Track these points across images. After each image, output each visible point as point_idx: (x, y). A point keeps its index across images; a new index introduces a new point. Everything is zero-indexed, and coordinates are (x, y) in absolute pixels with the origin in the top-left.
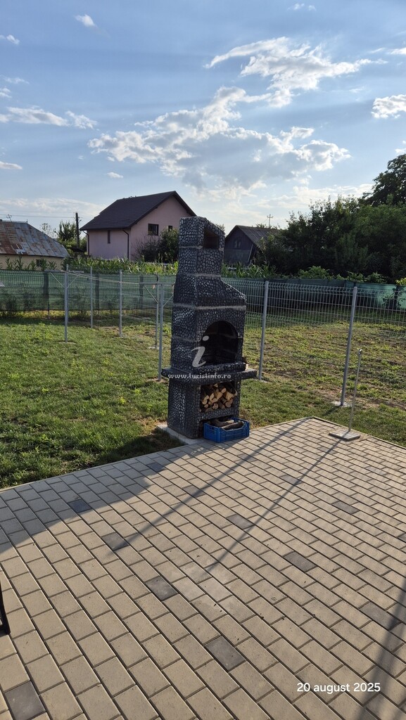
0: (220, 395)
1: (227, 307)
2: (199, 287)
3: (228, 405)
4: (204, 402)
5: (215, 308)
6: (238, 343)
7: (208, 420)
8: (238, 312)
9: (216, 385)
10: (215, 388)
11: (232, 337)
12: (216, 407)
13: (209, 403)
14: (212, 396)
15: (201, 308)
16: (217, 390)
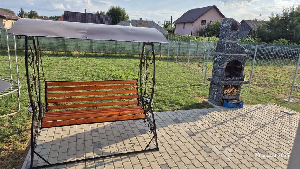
0: (231, 90)
1: (239, 54)
2: (227, 46)
3: (235, 94)
4: (225, 92)
5: (233, 54)
6: (241, 69)
7: (225, 99)
8: (243, 57)
9: (230, 86)
10: (230, 87)
11: (239, 67)
12: (229, 94)
13: (227, 93)
14: (228, 90)
15: (227, 54)
16: (231, 88)
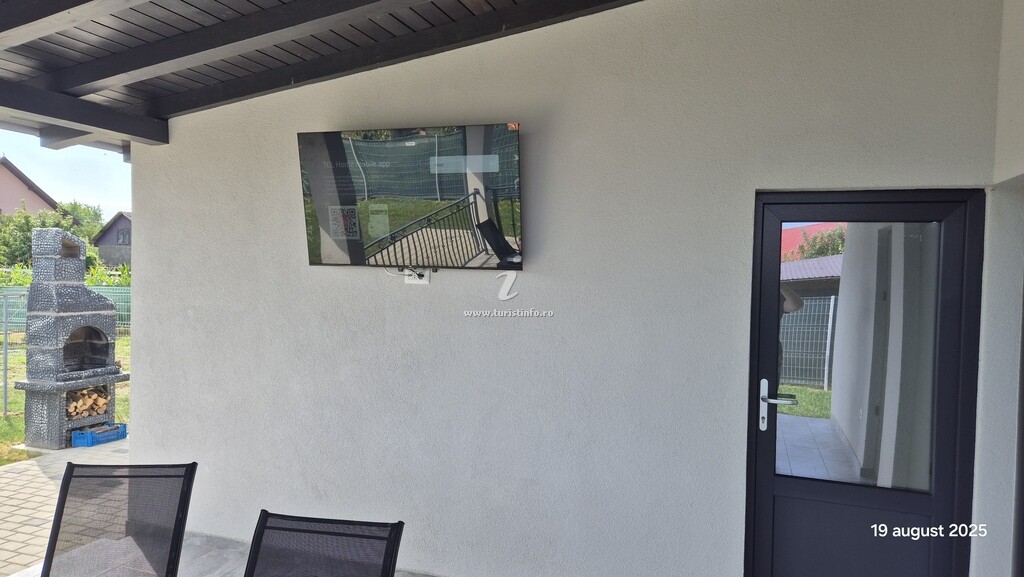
0: (90, 402)
1: (93, 312)
2: (59, 295)
3: (101, 411)
4: (72, 409)
5: (79, 313)
6: (107, 349)
8: (106, 317)
9: (85, 392)
11: (101, 342)
12: (86, 414)
13: (77, 411)
14: (81, 402)
15: (62, 314)
16: (87, 397)
